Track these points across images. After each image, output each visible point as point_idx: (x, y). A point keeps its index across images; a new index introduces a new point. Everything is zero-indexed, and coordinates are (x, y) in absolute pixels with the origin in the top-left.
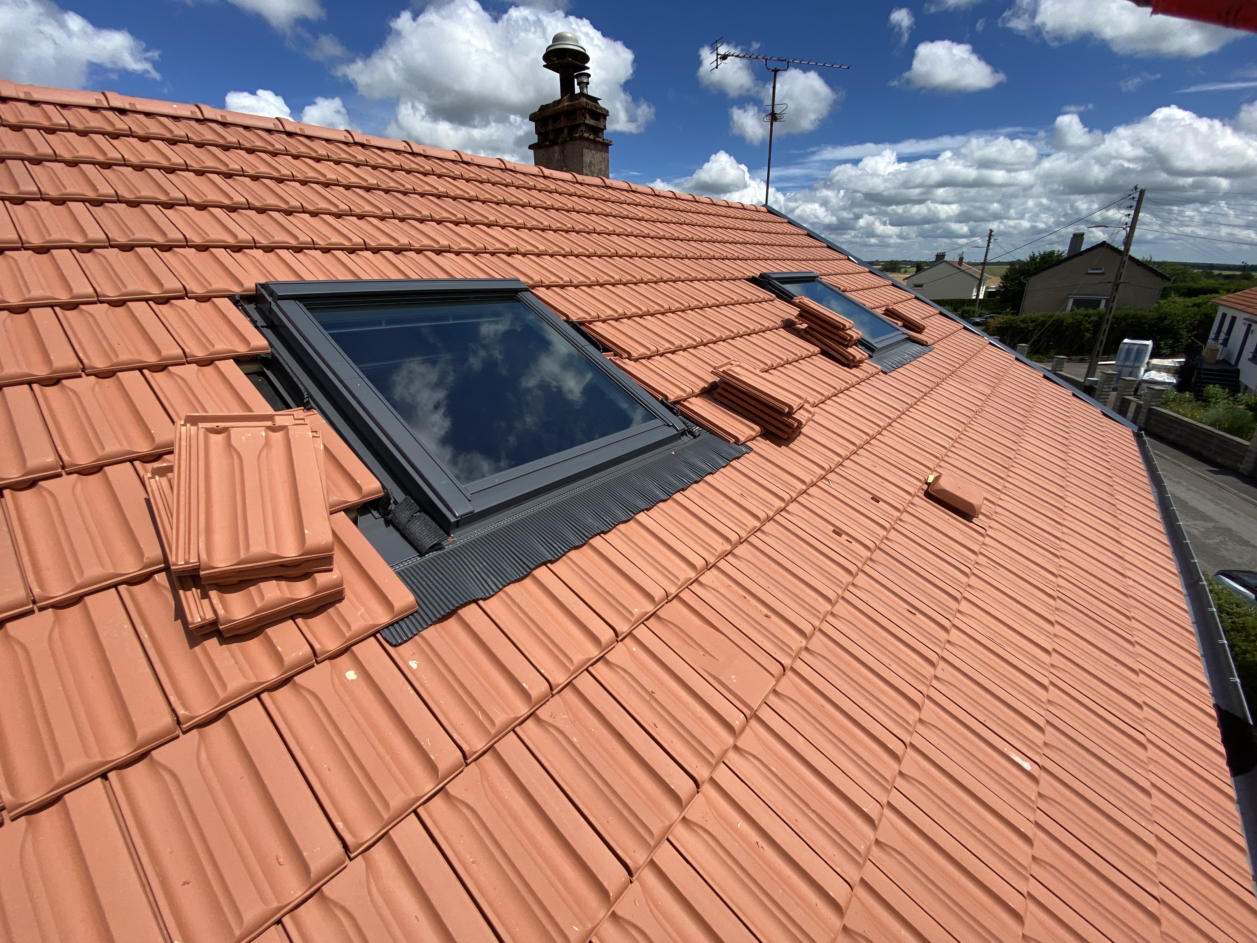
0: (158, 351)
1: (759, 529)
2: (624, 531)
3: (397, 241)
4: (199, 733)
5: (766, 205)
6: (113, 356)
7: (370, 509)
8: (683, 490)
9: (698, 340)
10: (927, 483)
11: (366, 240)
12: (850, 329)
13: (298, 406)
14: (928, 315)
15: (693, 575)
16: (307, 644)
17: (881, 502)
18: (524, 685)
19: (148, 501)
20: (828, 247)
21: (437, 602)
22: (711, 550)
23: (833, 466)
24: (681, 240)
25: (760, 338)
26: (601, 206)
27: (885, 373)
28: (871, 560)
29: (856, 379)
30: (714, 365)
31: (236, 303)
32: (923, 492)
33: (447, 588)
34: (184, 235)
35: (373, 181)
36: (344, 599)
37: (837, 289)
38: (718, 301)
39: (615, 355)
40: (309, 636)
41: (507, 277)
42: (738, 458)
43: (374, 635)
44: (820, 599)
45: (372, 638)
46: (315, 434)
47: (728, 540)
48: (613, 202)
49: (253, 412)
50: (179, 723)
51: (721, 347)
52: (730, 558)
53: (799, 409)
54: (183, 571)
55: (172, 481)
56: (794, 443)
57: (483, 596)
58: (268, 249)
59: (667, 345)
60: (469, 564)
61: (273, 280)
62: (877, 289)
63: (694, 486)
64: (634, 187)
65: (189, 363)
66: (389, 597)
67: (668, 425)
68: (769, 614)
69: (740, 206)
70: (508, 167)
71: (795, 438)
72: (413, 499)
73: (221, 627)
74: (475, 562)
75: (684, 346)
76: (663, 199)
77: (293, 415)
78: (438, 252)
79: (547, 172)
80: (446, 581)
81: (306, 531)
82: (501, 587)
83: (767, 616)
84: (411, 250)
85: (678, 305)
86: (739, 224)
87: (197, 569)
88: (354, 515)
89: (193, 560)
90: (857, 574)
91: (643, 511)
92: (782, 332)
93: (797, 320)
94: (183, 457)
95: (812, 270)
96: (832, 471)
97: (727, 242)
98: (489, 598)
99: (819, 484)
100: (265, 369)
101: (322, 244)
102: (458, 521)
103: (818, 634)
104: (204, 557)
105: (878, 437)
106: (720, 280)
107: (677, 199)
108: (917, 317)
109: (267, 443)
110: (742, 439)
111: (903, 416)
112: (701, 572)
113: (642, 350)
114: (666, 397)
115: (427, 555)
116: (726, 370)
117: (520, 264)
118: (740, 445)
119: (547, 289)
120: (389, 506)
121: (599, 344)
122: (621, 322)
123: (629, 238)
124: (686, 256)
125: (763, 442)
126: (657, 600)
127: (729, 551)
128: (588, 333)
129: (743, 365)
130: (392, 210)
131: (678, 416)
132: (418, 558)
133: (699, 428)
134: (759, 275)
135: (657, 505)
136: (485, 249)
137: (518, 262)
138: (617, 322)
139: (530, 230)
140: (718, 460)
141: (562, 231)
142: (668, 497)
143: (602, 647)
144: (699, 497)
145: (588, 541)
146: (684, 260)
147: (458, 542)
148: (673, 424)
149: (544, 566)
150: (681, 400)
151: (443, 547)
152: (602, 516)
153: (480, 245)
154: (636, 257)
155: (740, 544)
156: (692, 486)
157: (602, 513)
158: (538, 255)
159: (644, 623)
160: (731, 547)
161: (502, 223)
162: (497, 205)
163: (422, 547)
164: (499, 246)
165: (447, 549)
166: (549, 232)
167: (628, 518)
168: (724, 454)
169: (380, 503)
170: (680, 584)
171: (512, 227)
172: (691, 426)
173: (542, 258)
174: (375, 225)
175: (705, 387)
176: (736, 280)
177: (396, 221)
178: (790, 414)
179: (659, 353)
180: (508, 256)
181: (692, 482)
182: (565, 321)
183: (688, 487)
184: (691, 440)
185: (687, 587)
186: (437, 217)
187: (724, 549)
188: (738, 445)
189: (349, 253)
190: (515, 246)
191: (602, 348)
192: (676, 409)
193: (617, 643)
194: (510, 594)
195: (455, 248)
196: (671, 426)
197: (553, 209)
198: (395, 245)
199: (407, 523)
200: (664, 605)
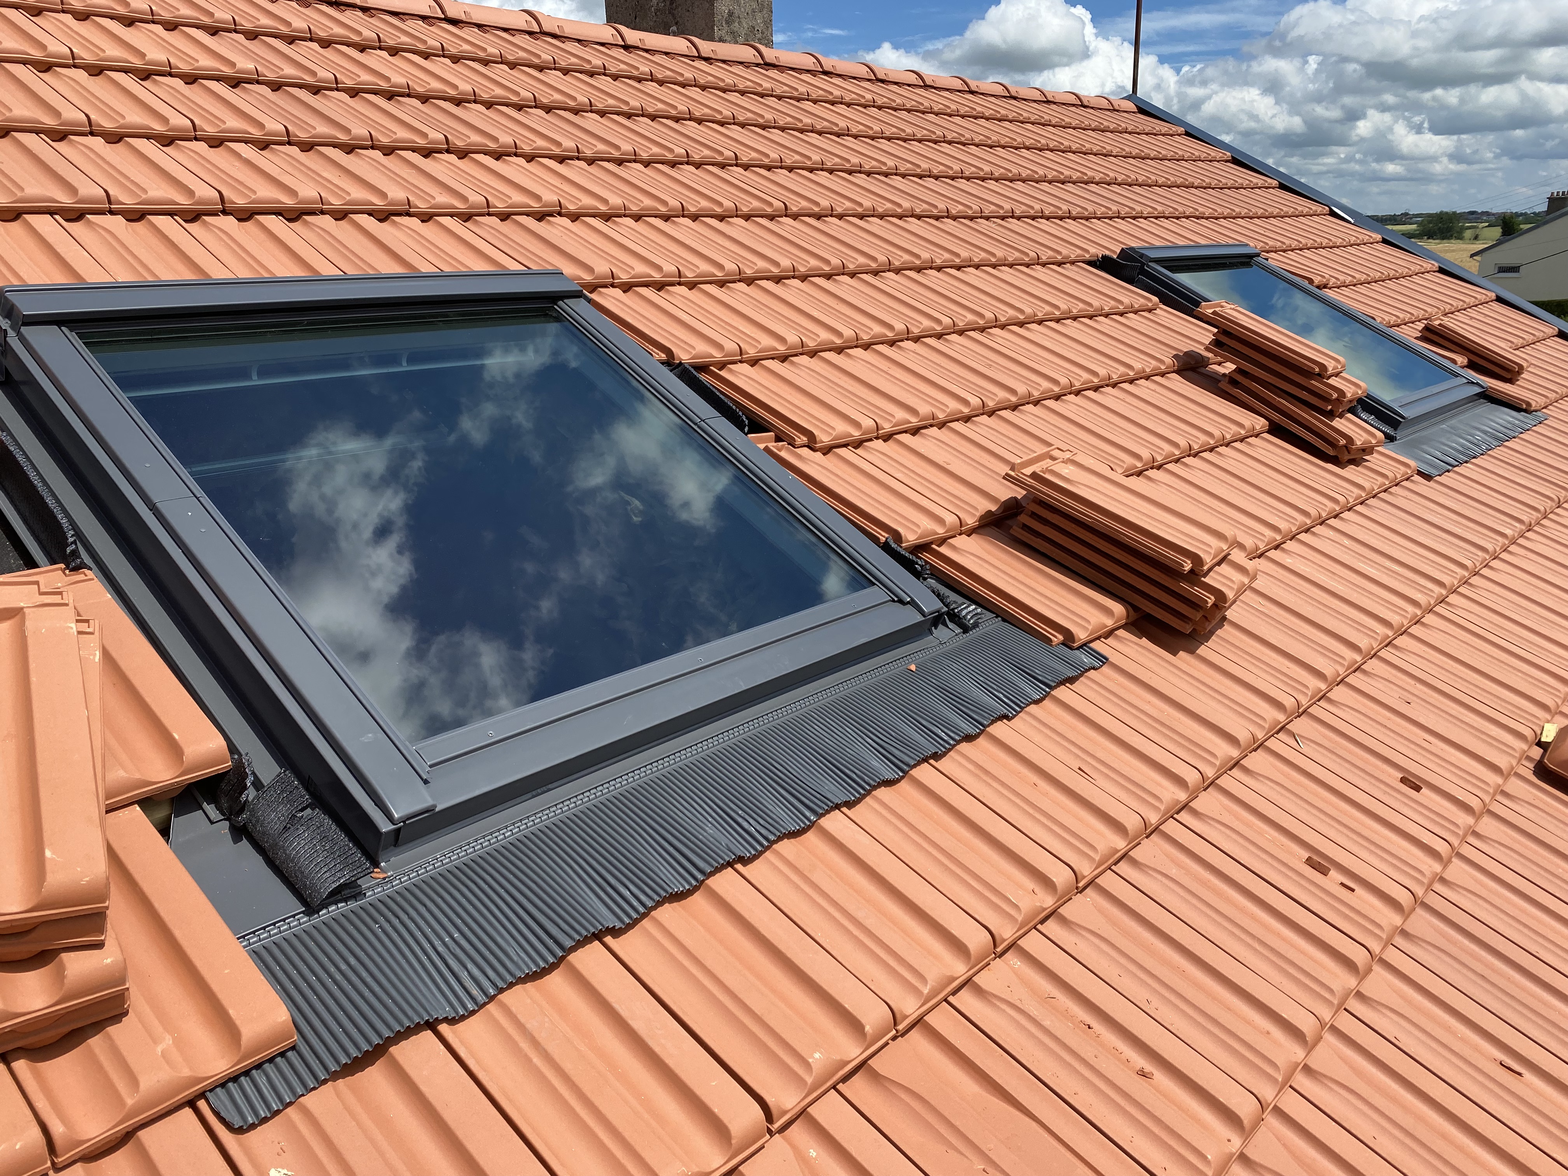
1: (1124, 856)
2: (790, 857)
3: (293, 193)
5: (1133, 96)
7: (200, 799)
8: (937, 756)
9: (975, 401)
10: (1540, 744)
11: (225, 193)
12: (1337, 375)
13: (53, 562)
14: (1530, 338)
15: (960, 969)
16: (35, 1123)
17: (1424, 790)
20: (1282, 187)
21: (340, 1025)
22: (1004, 906)
23: (1304, 701)
24: (937, 178)
25: (1121, 395)
26: (750, 107)
27: (1428, 477)
28: (1404, 933)
29: (1357, 491)
30: (1012, 459)
32: (1531, 766)
33: (367, 993)
35: (245, 65)
36: (126, 1013)
37: (1305, 283)
38: (1021, 311)
39: (778, 439)
40: (41, 1104)
41: (534, 267)
42: (1071, 680)
43: (191, 1103)
44: (1277, 1033)
45: (187, 1112)
46: (83, 627)
47: (1046, 882)
48: (780, 98)
51: (1030, 418)
52: (1051, 927)
53: (1219, 564)
56: (1209, 644)
57: (449, 1012)
58: (10, 215)
59: (901, 414)
60: (418, 934)
61: (16, 282)
62: (1402, 281)
63: (964, 747)
64: (828, 63)
66: (231, 1012)
67: (901, 601)
68: (1149, 1067)
69: (1072, 99)
70: (546, 28)
71: (1212, 633)
72: (297, 777)
74: (434, 930)
75: (941, 416)
76: (894, 88)
78: (383, 216)
79: (633, 36)
80: (364, 974)
81: (48, 853)
82: (492, 992)
83: (1143, 1074)
84: (322, 212)
85: (927, 323)
86: (1069, 139)
88: (161, 813)
90: (1369, 970)
91: (837, 807)
92: (1177, 382)
93: (1210, 355)
95: (1245, 240)
96: (1302, 712)
98: (463, 1018)
99: (1272, 743)
101: (128, 200)
102: (398, 831)
103: (1272, 1121)
105: (1415, 630)
106: (1027, 266)
107: (926, 87)
108: (1502, 344)
110: (1082, 635)
111: (1475, 580)
112: (981, 963)
113: (841, 428)
114: (897, 537)
115: (324, 911)
116: (1040, 471)
117: (564, 237)
118: (1078, 649)
119: (624, 292)
120: (241, 793)
121: (741, 413)
122: (792, 363)
123: (815, 174)
124: (948, 212)
125: (1132, 642)
126: (871, 1031)
127: (1049, 910)
128: (714, 390)
129: (1079, 458)
130: (285, 127)
131: (925, 579)
132: (302, 918)
133: (976, 609)
134: (1118, 252)
135: (873, 793)
136: (488, 206)
137: (560, 234)
138: (784, 364)
139: (591, 162)
140: (1023, 685)
141: (663, 163)
142: (899, 775)
143: (733, 1146)
144: (976, 775)
145: (703, 881)
146: (942, 222)
147: (396, 880)
148: (912, 599)
149: (597, 942)
150: (932, 543)
151: (360, 893)
152: (740, 820)
153: (476, 198)
154: (831, 216)
155: (1077, 893)
156: (958, 747)
157: (740, 812)
158: (607, 218)
159: (839, 1087)
160: (1055, 900)
161: (527, 149)
162: (519, 110)
163: (312, 892)
164: (518, 198)
165: (369, 896)
166: (633, 165)
167: (803, 825)
168: (1037, 671)
169: (223, 785)
170: (926, 991)
171: (550, 157)
172: (955, 602)
173: (615, 222)
174: (245, 158)
175: (990, 511)
176: (1064, 263)
177: (294, 150)
178: (1197, 575)
179: (880, 432)
180: (540, 220)
181: (957, 738)
182: (663, 363)
183: (949, 750)
184: (956, 635)
185: (946, 1000)
186: (385, 140)
187: (1038, 904)
188: (1071, 648)
189: (186, 221)
190: (555, 198)
191: (747, 422)
192: (920, 563)
193: (771, 1136)
194: (514, 1009)
195: (422, 206)
196: (908, 603)
197: (642, 116)
198: (288, 201)
199: (281, 834)
200: (887, 1044)
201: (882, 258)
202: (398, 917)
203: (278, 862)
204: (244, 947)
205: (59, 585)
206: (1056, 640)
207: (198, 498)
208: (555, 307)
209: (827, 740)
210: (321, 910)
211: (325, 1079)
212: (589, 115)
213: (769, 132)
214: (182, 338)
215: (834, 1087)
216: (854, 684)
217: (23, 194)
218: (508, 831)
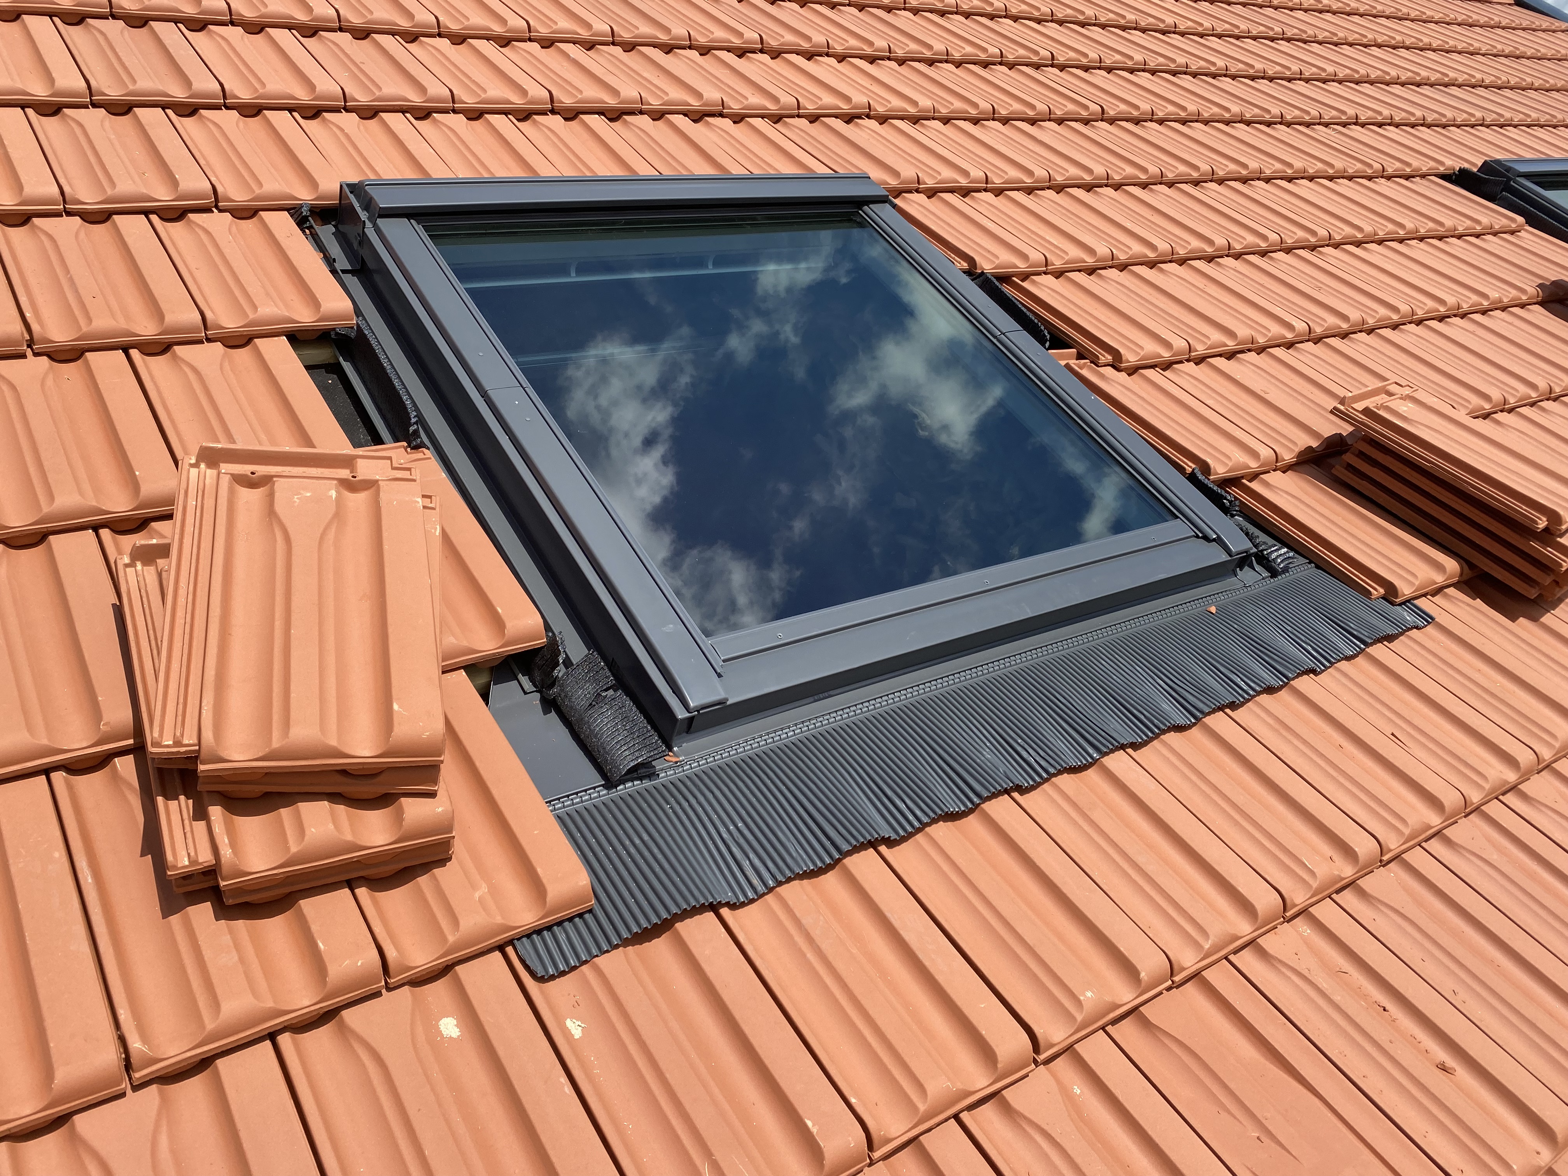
0: (159, 314)
1: (1437, 833)
2: (1070, 793)
3: (615, 92)
4: (161, 1092)
6: (82, 322)
7: (516, 670)
8: (1233, 706)
9: (1300, 326)
11: (554, 92)
13: (396, 440)
15: (1245, 928)
16: (373, 944)
18: (809, 1124)
19: (119, 612)
21: (633, 896)
22: (1299, 870)
24: (1271, 79)
25: (1471, 327)
30: (1342, 393)
31: (301, 223)
34: (221, 85)
36: (450, 859)
38: (1360, 229)
39: (1080, 356)
40: (378, 929)
41: (841, 171)
42: (1390, 638)
43: (501, 948)
45: (497, 954)
46: (427, 503)
47: (1347, 851)
49: (314, 447)
50: (128, 1066)
51: (1362, 348)
52: (1348, 898)
54: (169, 759)
55: (164, 575)
56: (1556, 612)
57: (729, 896)
58: (369, 113)
59: (1216, 337)
60: (706, 819)
61: (372, 177)
63: (1264, 699)
65: (209, 340)
66: (539, 870)
67: (1206, 538)
68: (1450, 1062)
71: (1560, 601)
72: (604, 658)
73: (222, 883)
74: (719, 817)
75: (1261, 340)
77: (390, 458)
80: (656, 850)
81: (396, 707)
82: (771, 883)
83: (1443, 1068)
84: (641, 112)
85: (1251, 239)
86: (1430, 34)
87: (194, 758)
88: (483, 680)
89: (190, 739)
91: (1123, 747)
92: (1539, 315)
94: (189, 528)
97: (1396, 82)
98: (743, 905)
100: (341, 359)
101: (469, 100)
102: (691, 720)
104: (208, 735)
106: (1370, 178)
109: (339, 514)
110: (1406, 590)
112: (1268, 925)
113: (1151, 347)
114: (1206, 468)
115: (621, 787)
116: (1374, 407)
117: (871, 140)
118: (1400, 605)
119: (929, 197)
120: (554, 669)
121: (1042, 328)
122: (1100, 276)
123: (1136, 75)
124: (1282, 118)
125: (1464, 602)
126: (1146, 978)
127: (1347, 880)
128: (1016, 301)
129: (1421, 395)
130: (611, 27)
131: (1232, 516)
132: (602, 790)
133: (1287, 552)
134: (1480, 164)
135: (1162, 737)
136: (799, 108)
137: (867, 137)
138: (1090, 277)
139: (901, 62)
140: (1335, 639)
141: (975, 64)
142: (1191, 721)
143: (999, 1069)
144: (1277, 731)
145: (979, 804)
146: (1274, 128)
147: (687, 765)
148: (1219, 537)
149: (872, 849)
150: (1242, 477)
151: (654, 773)
152: (1019, 749)
153: (787, 100)
154: (1151, 121)
155: (1380, 866)
156: (1257, 698)
157: (1020, 741)
158: (915, 120)
159: (1108, 1028)
160: (1355, 871)
161: (839, 49)
162: (832, 8)
163: (612, 768)
164: (828, 99)
165: (662, 778)
166: (945, 65)
167: (1084, 762)
168: (1352, 625)
169: (537, 659)
170: (1207, 946)
171: (861, 57)
172: (1265, 543)
173: (923, 125)
174: (573, 59)
175: (1311, 447)
176: (1413, 177)
177: (617, 50)
178: (1552, 534)
179: (1193, 354)
180: (848, 122)
181: (1258, 688)
182: (964, 272)
183: (1248, 701)
184: (1263, 579)
185: (1226, 958)
186: (702, 40)
187: (1336, 873)
188: (1393, 604)
189: (518, 120)
190: (864, 100)
191: (1048, 337)
192: (1229, 498)
193: (1036, 1067)
194: (790, 903)
195: (735, 107)
196: (1214, 540)
197: (956, 13)
198: (611, 101)
199: (586, 710)
200: (1161, 993)
201: (1205, 167)
202: (688, 801)
203: (582, 736)
204: (552, 811)
205: (402, 461)
206: (1376, 593)
207: (524, 389)
208: (860, 212)
209: (1115, 677)
210: (619, 785)
211: (617, 944)
212: (903, 13)
213: (1088, 29)
214: (511, 234)
215: (1103, 1028)
216: (1147, 621)
217: (380, 93)
218: (790, 731)
